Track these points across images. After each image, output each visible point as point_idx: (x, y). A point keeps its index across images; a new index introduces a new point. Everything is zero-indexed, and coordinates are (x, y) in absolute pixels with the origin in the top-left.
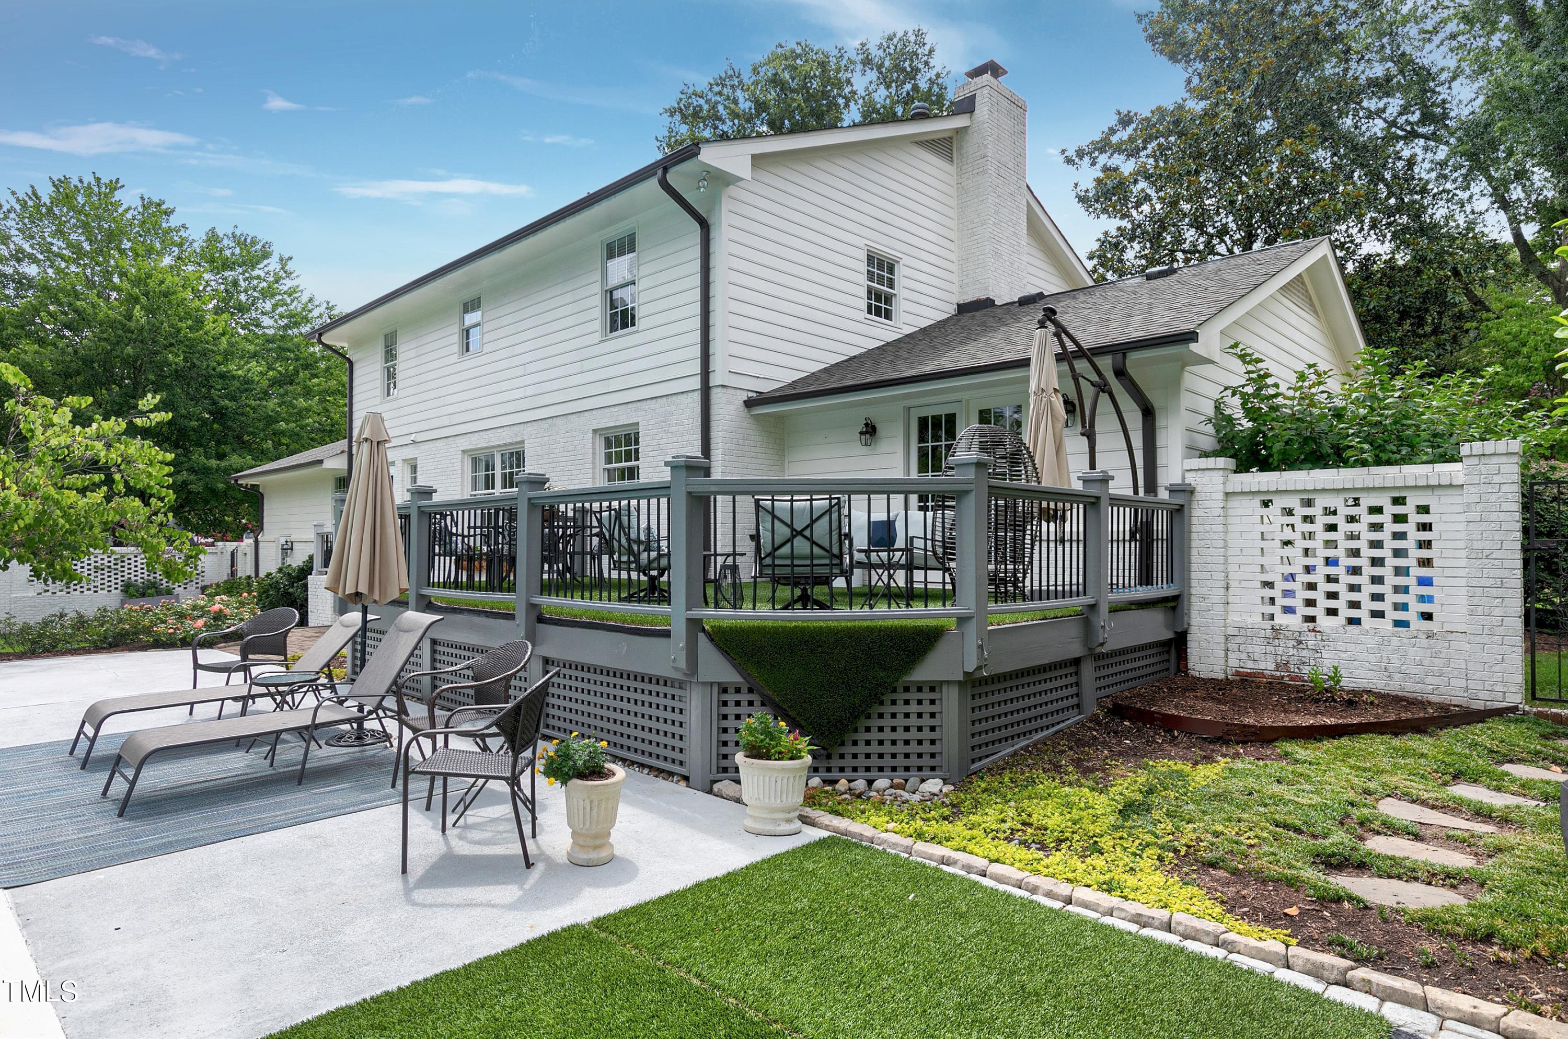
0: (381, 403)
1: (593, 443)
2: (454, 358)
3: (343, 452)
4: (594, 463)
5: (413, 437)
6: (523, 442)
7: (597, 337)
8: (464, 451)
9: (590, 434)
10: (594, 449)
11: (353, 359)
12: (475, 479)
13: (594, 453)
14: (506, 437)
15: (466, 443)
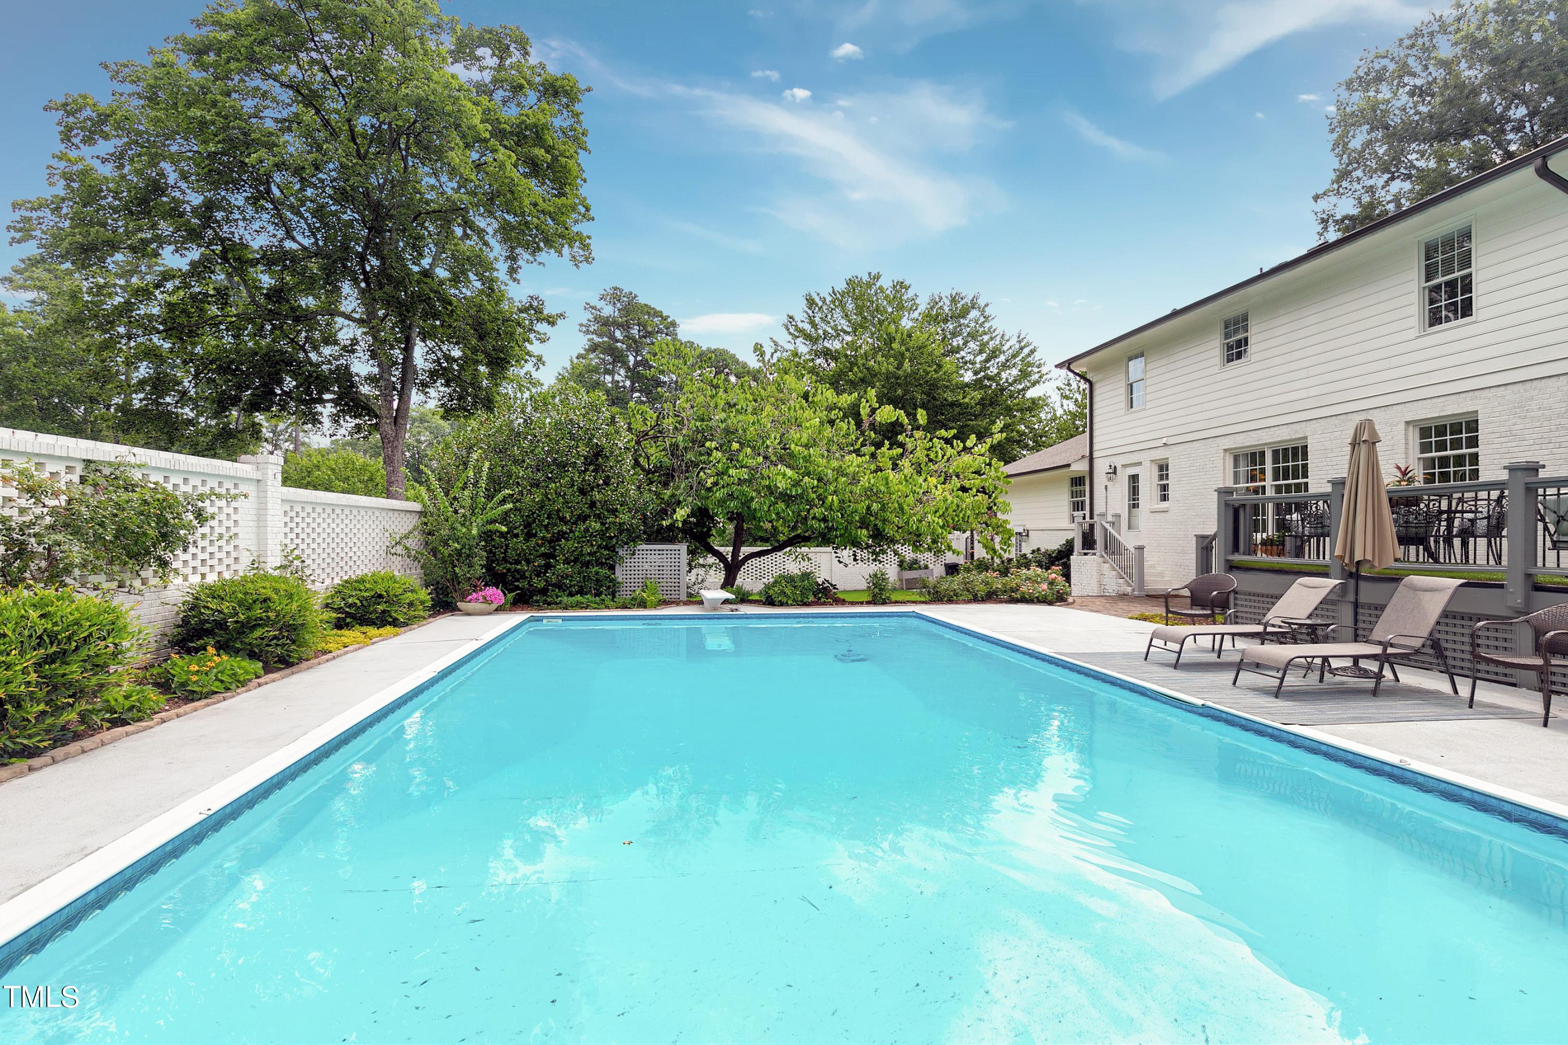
0: (1125, 415)
1: (1406, 435)
2: (1216, 369)
3: (1083, 457)
4: (1406, 453)
5: (1164, 441)
6: (1306, 438)
7: (1414, 333)
8: (1225, 450)
9: (1402, 426)
10: (1406, 439)
11: (1093, 380)
12: (1236, 474)
13: (1407, 444)
14: (1284, 435)
15: (1229, 443)
